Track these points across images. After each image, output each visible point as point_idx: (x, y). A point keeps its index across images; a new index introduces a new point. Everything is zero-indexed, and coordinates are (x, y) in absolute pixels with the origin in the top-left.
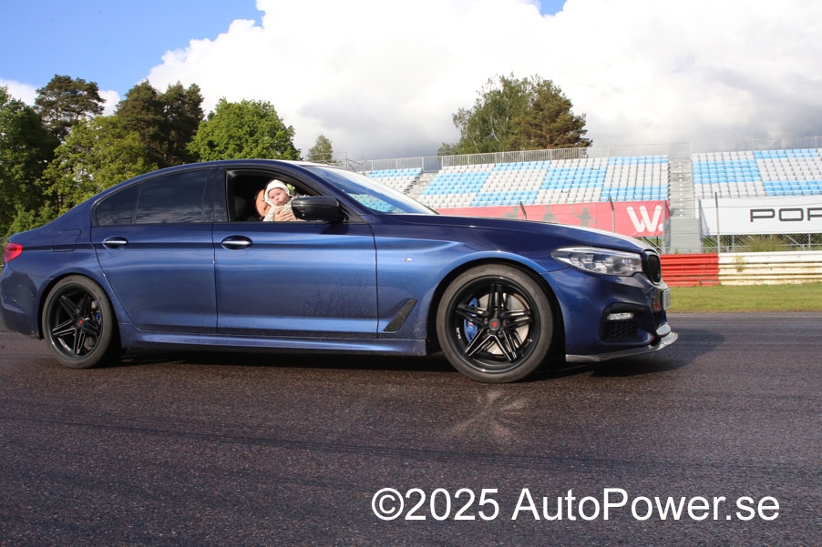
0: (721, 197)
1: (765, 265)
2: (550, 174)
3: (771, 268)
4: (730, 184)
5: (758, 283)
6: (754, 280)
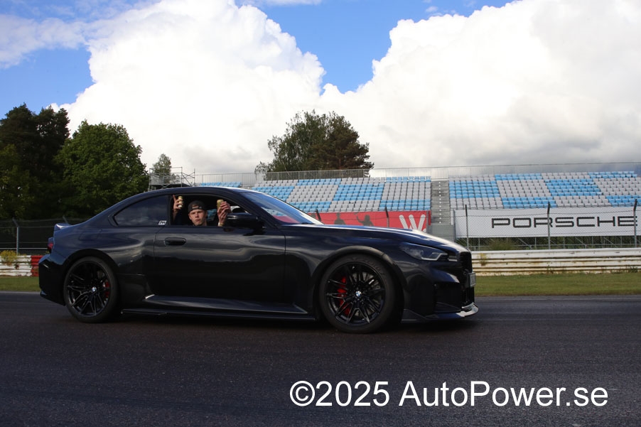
0: (470, 209)
1: (502, 261)
2: (340, 189)
3: (507, 263)
4: (477, 199)
5: (497, 274)
6: (494, 272)
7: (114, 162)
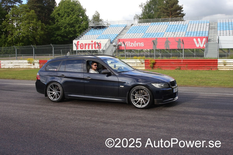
2: (169, 27)
7: (75, 16)
